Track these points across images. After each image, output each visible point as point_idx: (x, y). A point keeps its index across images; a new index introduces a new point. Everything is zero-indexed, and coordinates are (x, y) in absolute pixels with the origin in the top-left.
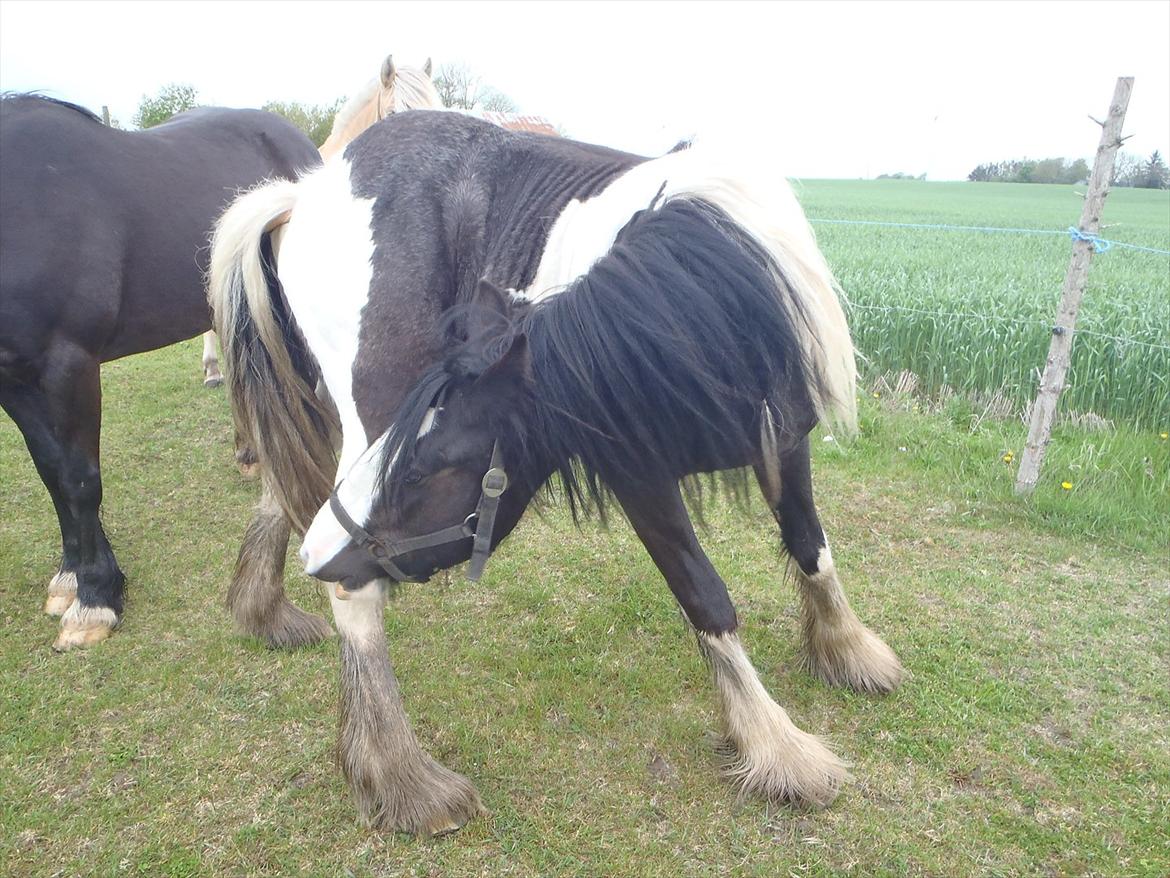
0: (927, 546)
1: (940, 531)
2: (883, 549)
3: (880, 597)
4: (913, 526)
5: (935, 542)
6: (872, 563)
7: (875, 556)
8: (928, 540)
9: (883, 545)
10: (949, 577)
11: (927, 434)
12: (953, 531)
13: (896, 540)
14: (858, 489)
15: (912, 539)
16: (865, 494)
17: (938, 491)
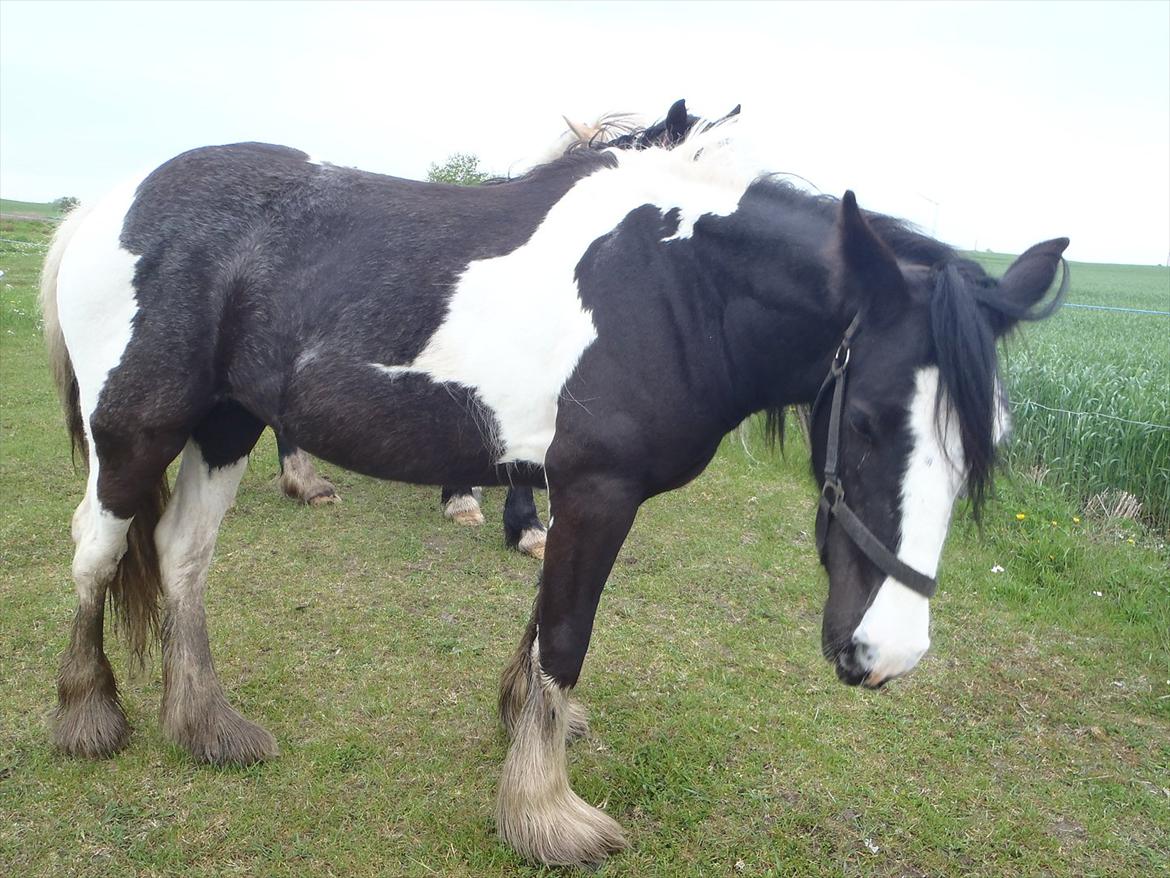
0: (1094, 738)
1: (1119, 718)
2: (1027, 735)
3: (995, 810)
4: (1085, 704)
5: (1108, 735)
6: (1006, 752)
7: (1013, 745)
8: (1096, 730)
9: (1029, 729)
10: (1109, 794)
11: (1139, 575)
12: (1138, 721)
13: (1052, 723)
14: (1024, 641)
15: (1075, 724)
16: (1032, 649)
17: (1137, 659)
